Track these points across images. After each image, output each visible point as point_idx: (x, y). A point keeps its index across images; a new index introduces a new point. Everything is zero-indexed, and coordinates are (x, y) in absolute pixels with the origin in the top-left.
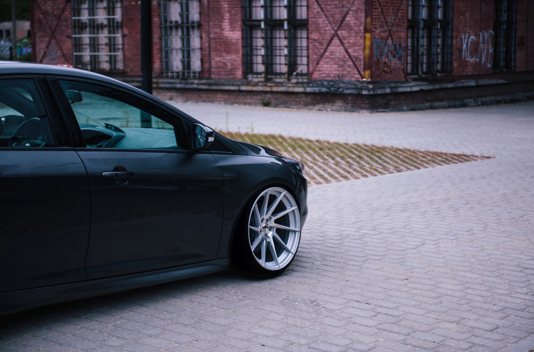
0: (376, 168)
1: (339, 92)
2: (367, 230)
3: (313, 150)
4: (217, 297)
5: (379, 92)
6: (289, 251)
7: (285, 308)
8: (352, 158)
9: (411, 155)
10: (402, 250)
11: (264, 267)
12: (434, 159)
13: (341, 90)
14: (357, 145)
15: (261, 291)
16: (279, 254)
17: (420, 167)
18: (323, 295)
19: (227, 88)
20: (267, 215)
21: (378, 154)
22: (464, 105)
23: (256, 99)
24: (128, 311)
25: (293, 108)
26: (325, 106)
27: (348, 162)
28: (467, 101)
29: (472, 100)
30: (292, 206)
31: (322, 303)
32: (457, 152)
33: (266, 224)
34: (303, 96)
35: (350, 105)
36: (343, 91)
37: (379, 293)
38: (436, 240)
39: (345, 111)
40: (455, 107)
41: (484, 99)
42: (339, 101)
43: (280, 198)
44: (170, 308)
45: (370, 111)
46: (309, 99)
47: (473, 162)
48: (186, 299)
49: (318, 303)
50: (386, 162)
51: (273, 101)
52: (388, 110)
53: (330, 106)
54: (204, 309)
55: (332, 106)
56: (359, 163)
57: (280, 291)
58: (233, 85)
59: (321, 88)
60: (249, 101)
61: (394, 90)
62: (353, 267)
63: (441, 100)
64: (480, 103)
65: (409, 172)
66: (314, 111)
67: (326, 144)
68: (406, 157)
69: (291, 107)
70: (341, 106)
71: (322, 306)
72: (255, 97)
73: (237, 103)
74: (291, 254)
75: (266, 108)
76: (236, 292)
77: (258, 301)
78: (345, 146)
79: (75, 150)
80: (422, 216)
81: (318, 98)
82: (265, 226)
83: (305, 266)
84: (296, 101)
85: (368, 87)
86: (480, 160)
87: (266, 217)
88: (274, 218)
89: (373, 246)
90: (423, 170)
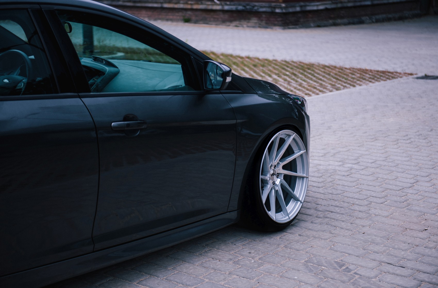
0: (315, 86)
1: (254, 10)
2: (350, 164)
3: (248, 67)
4: (231, 259)
5: (291, 10)
6: (297, 200)
7: (313, 274)
8: (287, 75)
9: (339, 72)
10: (399, 189)
11: (275, 220)
12: (362, 76)
13: (256, 8)
14: (286, 61)
15: (277, 250)
16: (287, 204)
17: (355, 84)
18: (347, 255)
19: (150, 5)
20: (275, 161)
21: (309, 71)
22: (361, 22)
23: (177, 16)
24: (137, 283)
25: (211, 24)
26: (242, 23)
27: (285, 80)
28: (364, 18)
29: (368, 18)
30: (300, 150)
31: (351, 267)
32: (380, 69)
33: (273, 171)
34: (221, 13)
35: (264, 22)
36: (258, 9)
37: (406, 250)
38: (427, 177)
39: (260, 27)
40: (354, 23)
41: (377, 17)
42: (254, 18)
43: (289, 141)
44: (184, 278)
45: (282, 27)
46: (226, 16)
47: (399, 79)
48: (197, 264)
49: (347, 268)
50: (321, 79)
51: (194, 18)
52: (297, 27)
53: (246, 23)
54: (224, 279)
55: (248, 22)
56: (296, 81)
57: (298, 250)
58: (156, 3)
59: (237, 6)
60: (171, 17)
61: (304, 9)
62: (361, 214)
63: (342, 18)
64: (374, 20)
65: (346, 90)
66: (231, 27)
67: (257, 61)
68: (336, 74)
69: (210, 23)
70: (256, 23)
71: (353, 272)
72: (177, 14)
73: (160, 19)
74: (299, 202)
75: (187, 24)
76: (250, 253)
77: (279, 265)
78: (275, 62)
79: (80, 97)
80: (395, 146)
81: (235, 15)
82: (273, 173)
83: (309, 214)
84: (214, 18)
85: (281, 5)
86: (405, 78)
87: (275, 163)
88: (282, 164)
89: (367, 185)
90: (358, 87)
